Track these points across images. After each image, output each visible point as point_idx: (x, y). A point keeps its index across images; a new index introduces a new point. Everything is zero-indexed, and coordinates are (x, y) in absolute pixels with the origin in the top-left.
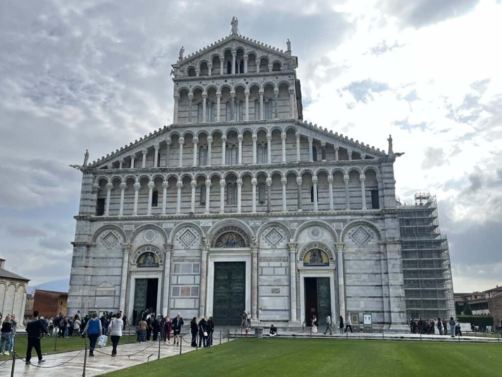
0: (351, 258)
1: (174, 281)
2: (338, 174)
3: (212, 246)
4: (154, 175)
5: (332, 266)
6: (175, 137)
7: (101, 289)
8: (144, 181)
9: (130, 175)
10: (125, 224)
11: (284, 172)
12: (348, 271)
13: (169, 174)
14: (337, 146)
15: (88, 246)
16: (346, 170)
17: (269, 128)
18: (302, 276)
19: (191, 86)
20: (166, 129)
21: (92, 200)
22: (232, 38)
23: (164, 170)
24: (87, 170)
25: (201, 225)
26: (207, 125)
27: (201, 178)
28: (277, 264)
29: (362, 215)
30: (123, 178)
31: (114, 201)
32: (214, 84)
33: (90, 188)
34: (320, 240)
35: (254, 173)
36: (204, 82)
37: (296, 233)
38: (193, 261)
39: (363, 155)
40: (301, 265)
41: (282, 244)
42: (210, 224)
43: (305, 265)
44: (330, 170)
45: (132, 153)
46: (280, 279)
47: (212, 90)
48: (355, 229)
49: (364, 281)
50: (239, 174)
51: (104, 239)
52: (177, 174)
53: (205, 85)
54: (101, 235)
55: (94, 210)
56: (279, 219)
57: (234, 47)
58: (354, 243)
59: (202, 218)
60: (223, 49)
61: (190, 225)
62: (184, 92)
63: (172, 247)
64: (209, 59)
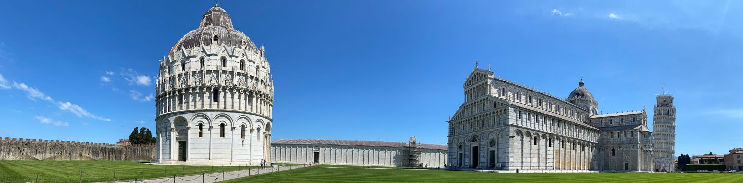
1: (465, 154)
2: (497, 112)
3: (472, 142)
4: (460, 121)
5: (496, 146)
6: (464, 107)
7: (454, 157)
8: (459, 123)
9: (457, 121)
10: (457, 137)
12: (499, 148)
13: (463, 120)
15: (450, 144)
16: (499, 110)
17: (482, 99)
19: (467, 90)
20: (462, 105)
21: (451, 131)
22: (475, 70)
24: (450, 122)
25: (469, 135)
26: (470, 102)
27: (469, 120)
28: (484, 147)
29: (502, 127)
30: (456, 123)
31: (456, 130)
32: (472, 87)
33: (450, 127)
34: (493, 138)
37: (487, 136)
38: (468, 147)
39: (503, 105)
40: (489, 147)
41: (485, 140)
42: (471, 135)
43: (491, 146)
44: (495, 111)
45: (457, 115)
48: (501, 132)
49: (503, 151)
50: (476, 117)
53: (470, 88)
54: (453, 141)
55: (451, 133)
56: (484, 131)
57: (475, 73)
58: (501, 137)
59: (469, 133)
60: (473, 75)
61: (467, 136)
62: (466, 92)
63: (464, 143)
64: (470, 79)
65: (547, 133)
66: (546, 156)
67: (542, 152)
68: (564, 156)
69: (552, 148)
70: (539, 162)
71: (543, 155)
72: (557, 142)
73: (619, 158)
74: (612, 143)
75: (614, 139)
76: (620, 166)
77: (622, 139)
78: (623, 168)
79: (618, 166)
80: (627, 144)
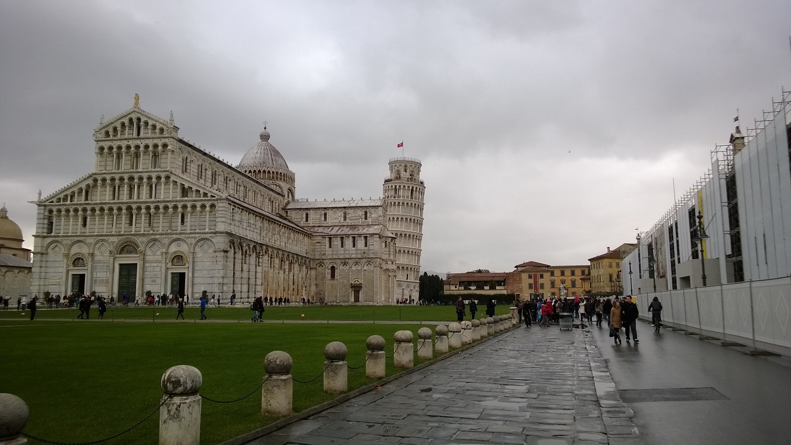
0: (198, 261)
1: (95, 276)
2: (194, 207)
3: (117, 254)
4: (82, 207)
5: (187, 265)
6: (96, 180)
7: (52, 281)
8: (76, 211)
9: (67, 207)
10: (65, 240)
11: (161, 206)
12: (196, 268)
13: (91, 206)
14: (194, 188)
15: (42, 254)
16: (198, 204)
17: (154, 175)
18: (170, 272)
19: (106, 145)
20: (90, 176)
21: (44, 224)
22: (133, 110)
23: (88, 204)
24: (40, 204)
25: (110, 240)
26: (115, 173)
27: (111, 209)
28: (156, 265)
29: (205, 233)
30: (63, 209)
31: (58, 224)
32: (121, 144)
33: (42, 216)
34: (181, 250)
35: (143, 206)
36: (114, 142)
37: (167, 245)
38: (106, 263)
39: (209, 195)
40: (170, 265)
41: (159, 253)
42: (116, 240)
43: (173, 265)
44: (189, 205)
45: (69, 192)
46: (156, 274)
47: (120, 148)
48: (202, 242)
49: (205, 274)
50: (134, 206)
51: (53, 249)
52: (95, 206)
53: (115, 144)
54: (51, 247)
55: (45, 230)
56: (158, 236)
57: (134, 116)
58: (201, 251)
59: (110, 236)
60: (127, 118)
61: (103, 240)
62: (102, 149)
63: (93, 255)
64: (118, 125)
65: (257, 243)
66: (256, 281)
67: (252, 274)
68: (271, 280)
69: (261, 267)
70: (248, 292)
71: (252, 281)
72: (266, 257)
73: (343, 282)
74: (329, 257)
75: (334, 249)
76: (344, 296)
77: (348, 249)
78: (350, 299)
79: (342, 296)
80: (357, 259)
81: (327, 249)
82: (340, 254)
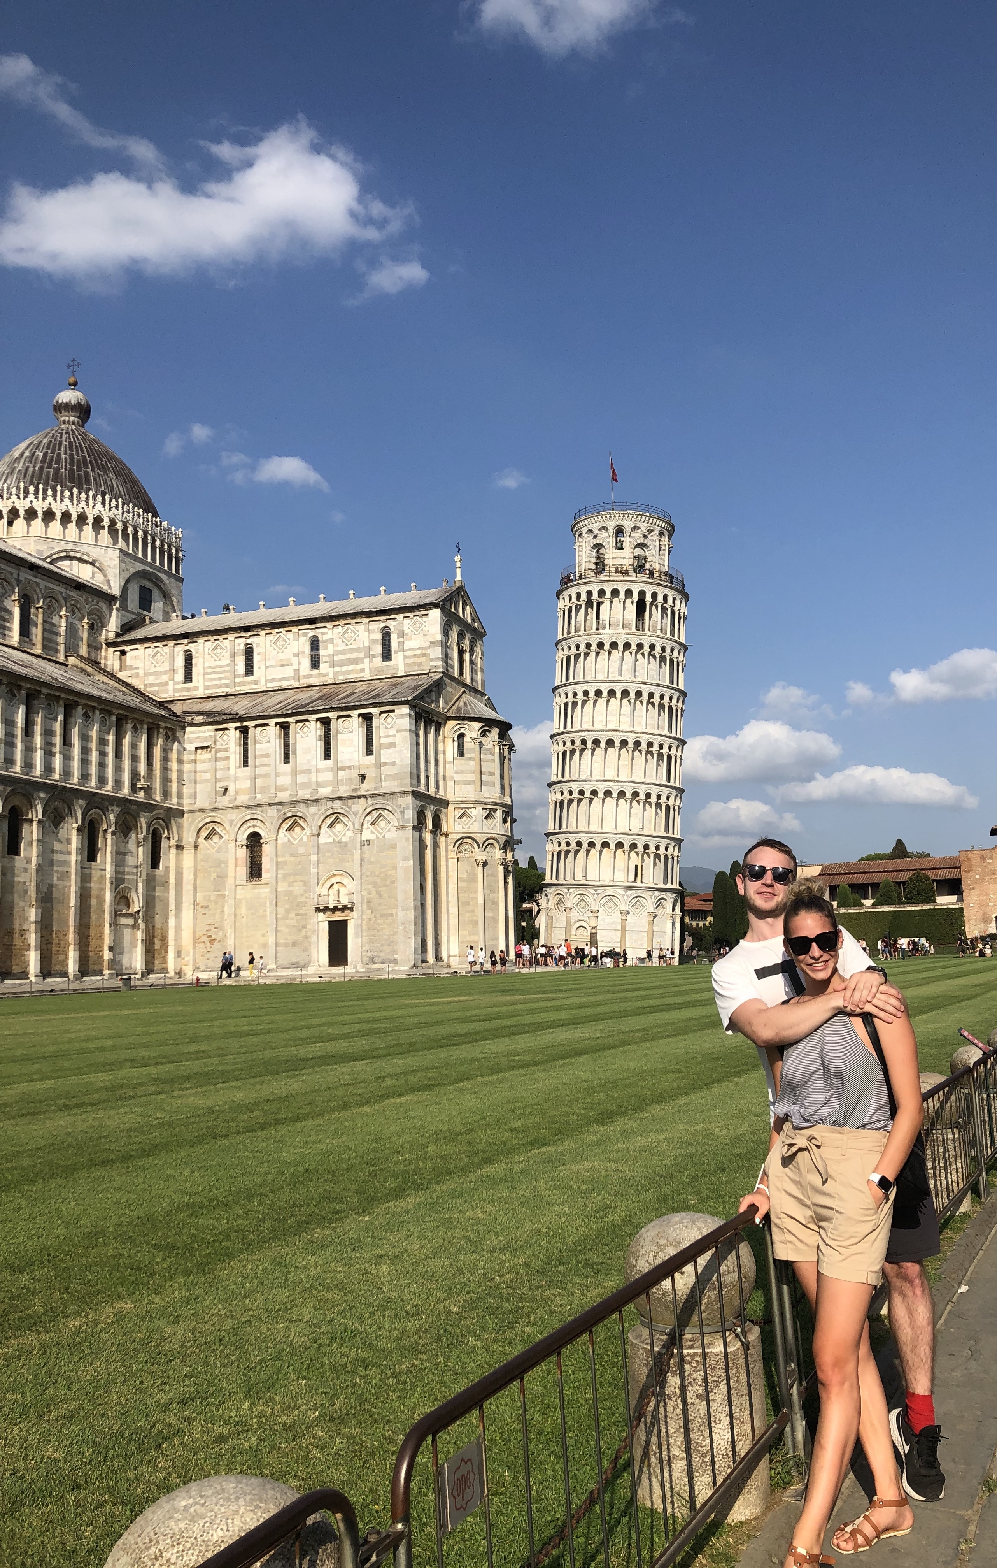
73: (291, 892)
74: (243, 799)
75: (259, 771)
76: (294, 944)
77: (305, 768)
78: (314, 955)
79: (286, 945)
80: (338, 804)
81: (232, 771)
82: (278, 789)
